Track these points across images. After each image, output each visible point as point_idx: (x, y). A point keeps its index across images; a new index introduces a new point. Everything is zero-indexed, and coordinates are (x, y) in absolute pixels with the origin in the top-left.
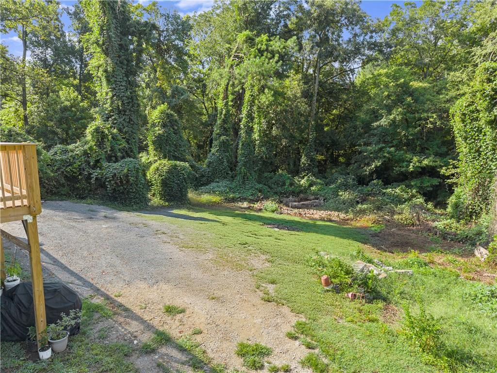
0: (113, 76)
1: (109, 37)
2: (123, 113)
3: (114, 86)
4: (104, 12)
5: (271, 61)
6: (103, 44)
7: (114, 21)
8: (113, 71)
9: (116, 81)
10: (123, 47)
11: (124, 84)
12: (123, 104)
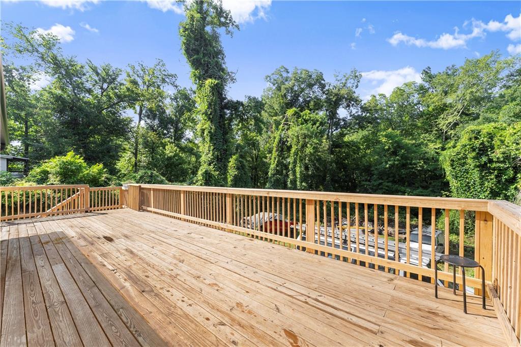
0: (215, 135)
1: (215, 110)
2: (220, 160)
3: (215, 142)
4: (213, 94)
5: (314, 126)
6: (211, 114)
7: (219, 99)
8: (215, 132)
9: (216, 139)
10: (222, 116)
11: (222, 141)
12: (221, 154)
